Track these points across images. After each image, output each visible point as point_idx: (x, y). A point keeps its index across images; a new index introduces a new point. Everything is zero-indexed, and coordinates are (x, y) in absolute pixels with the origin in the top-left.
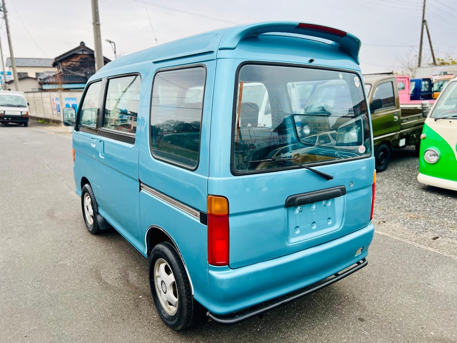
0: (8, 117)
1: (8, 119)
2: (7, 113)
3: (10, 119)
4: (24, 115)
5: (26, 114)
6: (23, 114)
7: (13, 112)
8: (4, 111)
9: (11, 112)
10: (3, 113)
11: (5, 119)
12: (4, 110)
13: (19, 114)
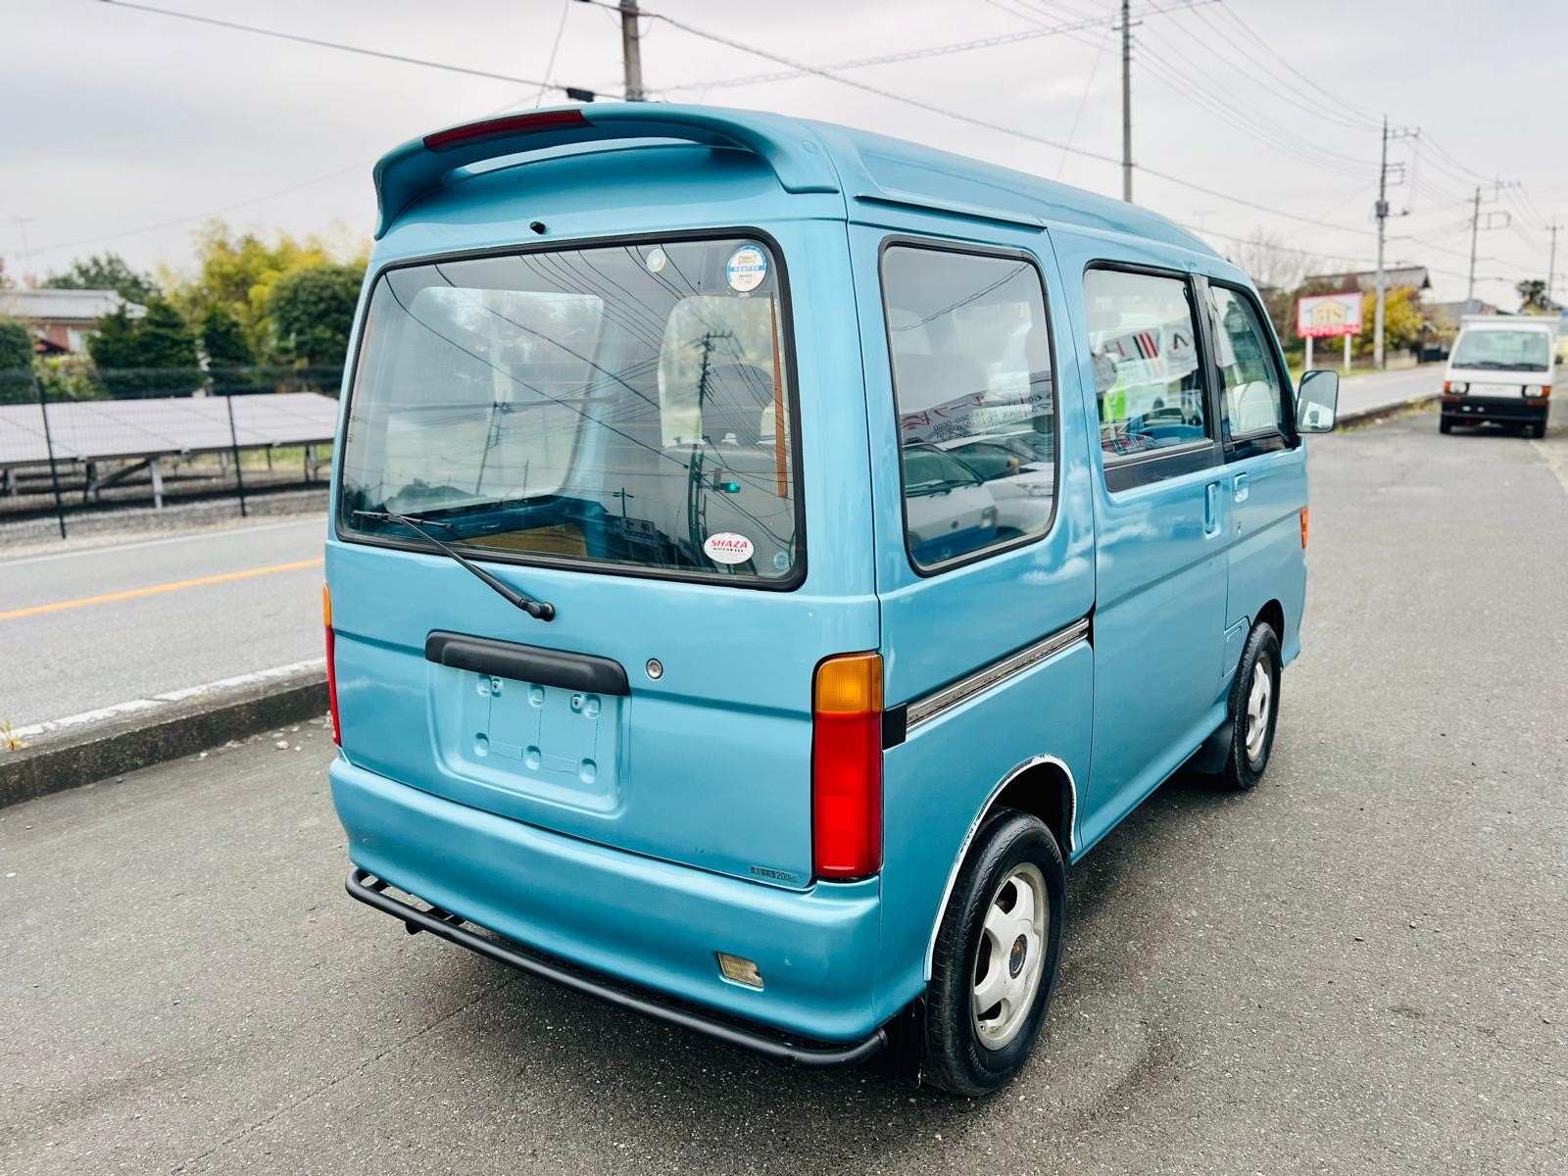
0: (1476, 402)
1: (1474, 411)
2: (1476, 391)
3: (1481, 409)
4: (1533, 397)
5: (1539, 393)
6: (1528, 392)
7: (1494, 387)
8: (1468, 385)
9: (1489, 387)
10: (1462, 389)
11: (1467, 409)
12: (1467, 380)
13: (1515, 393)
